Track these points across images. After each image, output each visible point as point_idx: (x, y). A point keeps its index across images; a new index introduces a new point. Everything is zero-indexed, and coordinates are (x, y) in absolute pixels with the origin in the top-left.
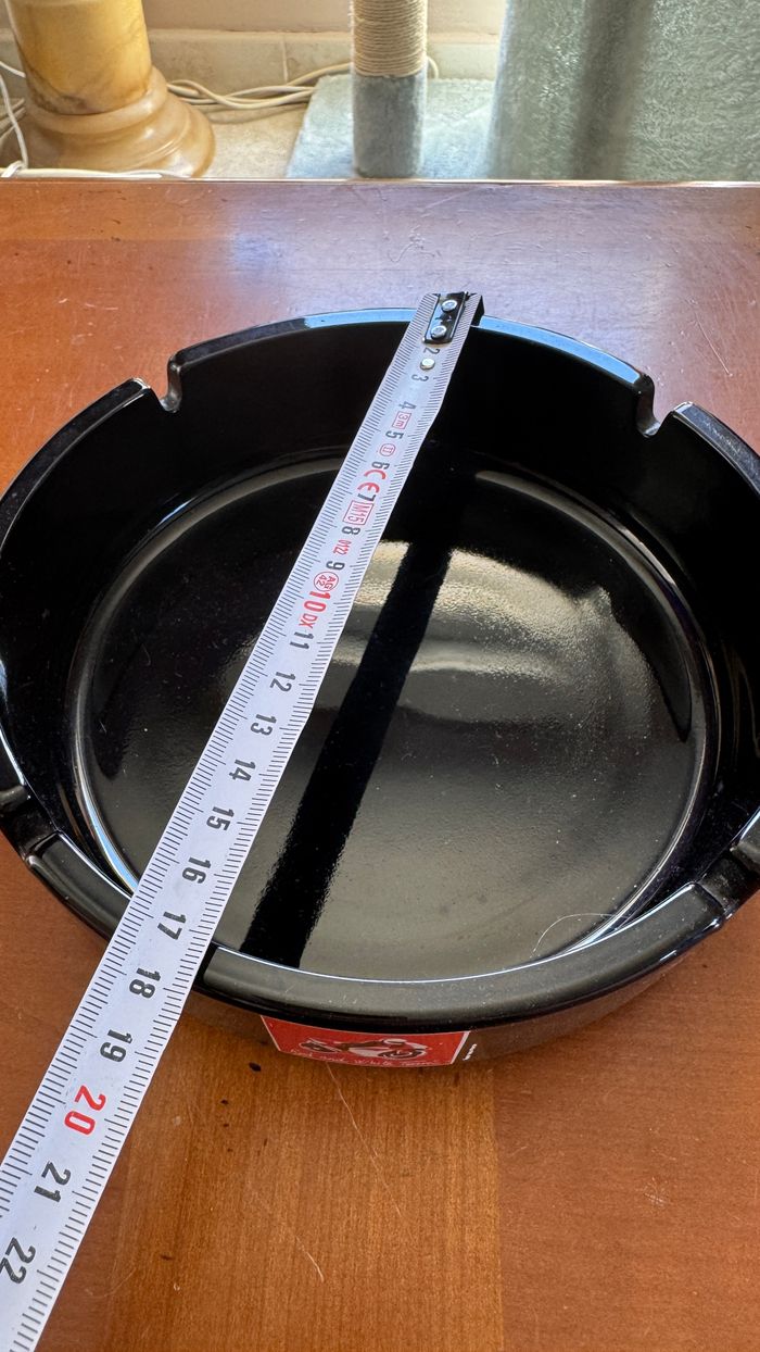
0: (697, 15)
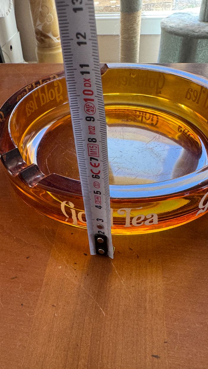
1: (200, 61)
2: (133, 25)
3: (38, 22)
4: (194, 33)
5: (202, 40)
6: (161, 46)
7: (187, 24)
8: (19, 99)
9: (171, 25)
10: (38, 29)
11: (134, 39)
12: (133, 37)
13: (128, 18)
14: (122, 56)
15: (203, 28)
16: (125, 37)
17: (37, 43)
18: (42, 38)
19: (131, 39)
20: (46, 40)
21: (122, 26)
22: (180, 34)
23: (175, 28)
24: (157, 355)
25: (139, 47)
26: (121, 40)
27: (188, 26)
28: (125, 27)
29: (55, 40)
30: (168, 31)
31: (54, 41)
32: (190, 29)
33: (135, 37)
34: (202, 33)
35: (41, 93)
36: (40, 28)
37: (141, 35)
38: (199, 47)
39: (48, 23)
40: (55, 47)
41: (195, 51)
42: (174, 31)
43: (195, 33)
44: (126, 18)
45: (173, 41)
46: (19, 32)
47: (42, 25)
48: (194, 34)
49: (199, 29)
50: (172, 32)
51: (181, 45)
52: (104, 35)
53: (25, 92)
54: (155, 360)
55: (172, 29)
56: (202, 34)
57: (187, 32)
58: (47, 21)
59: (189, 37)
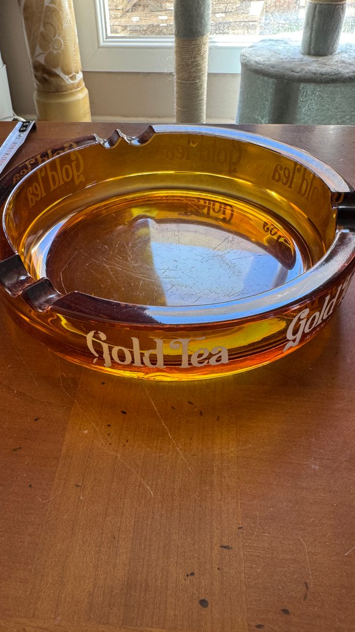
0: (316, 104)
1: (304, 119)
2: (195, 57)
3: (38, 50)
4: (293, 73)
5: (307, 84)
6: (243, 93)
7: (282, 59)
8: (16, 180)
9: (257, 60)
10: (39, 62)
11: (198, 81)
12: (195, 77)
13: (186, 46)
14: (179, 109)
15: (307, 65)
16: (183, 77)
17: (37, 84)
18: (46, 76)
19: (193, 80)
20: (53, 79)
21: (177, 60)
22: (272, 75)
23: (263, 64)
24: (227, 545)
25: (205, 93)
26: (177, 82)
27: (283, 62)
28: (182, 61)
29: (67, 80)
30: (253, 69)
31: (65, 81)
32: (288, 68)
33: (199, 78)
34: (306, 73)
35: (51, 171)
36: (41, 60)
37: (209, 74)
38: (302, 96)
39: (54, 51)
40: (67, 91)
41: (296, 102)
42: (262, 70)
43: (295, 74)
44: (184, 46)
45: (261, 84)
46: (5, 66)
47: (45, 55)
48: (293, 75)
49: (302, 67)
50: (258, 70)
51: (274, 91)
52: (148, 73)
53: (26, 169)
54: (226, 551)
55: (259, 66)
56: (306, 75)
57: (281, 71)
58: (54, 48)
59: (286, 79)
